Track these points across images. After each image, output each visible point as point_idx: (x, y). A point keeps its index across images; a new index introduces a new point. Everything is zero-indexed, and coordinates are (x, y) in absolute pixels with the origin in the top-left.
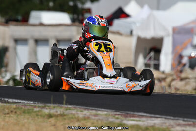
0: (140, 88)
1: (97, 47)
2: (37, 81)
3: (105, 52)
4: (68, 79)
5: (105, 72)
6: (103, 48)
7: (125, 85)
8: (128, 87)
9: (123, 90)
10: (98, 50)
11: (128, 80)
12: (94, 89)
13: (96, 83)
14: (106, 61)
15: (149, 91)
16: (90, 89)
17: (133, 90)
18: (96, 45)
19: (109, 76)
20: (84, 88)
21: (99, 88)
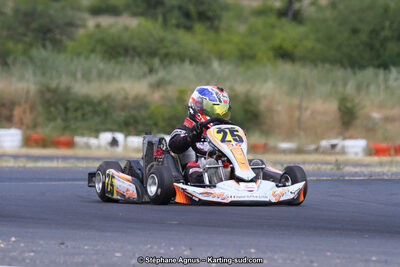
0: (292, 196)
1: (221, 135)
2: (128, 190)
3: (234, 143)
4: (181, 185)
5: (238, 173)
6: (229, 137)
7: (271, 192)
8: (274, 195)
9: (267, 200)
10: (223, 140)
11: (274, 184)
12: (225, 201)
13: (227, 191)
14: (238, 157)
15: (302, 198)
16: (219, 200)
17: (282, 199)
18: (219, 132)
19: (246, 178)
20: (210, 199)
21: (233, 199)
